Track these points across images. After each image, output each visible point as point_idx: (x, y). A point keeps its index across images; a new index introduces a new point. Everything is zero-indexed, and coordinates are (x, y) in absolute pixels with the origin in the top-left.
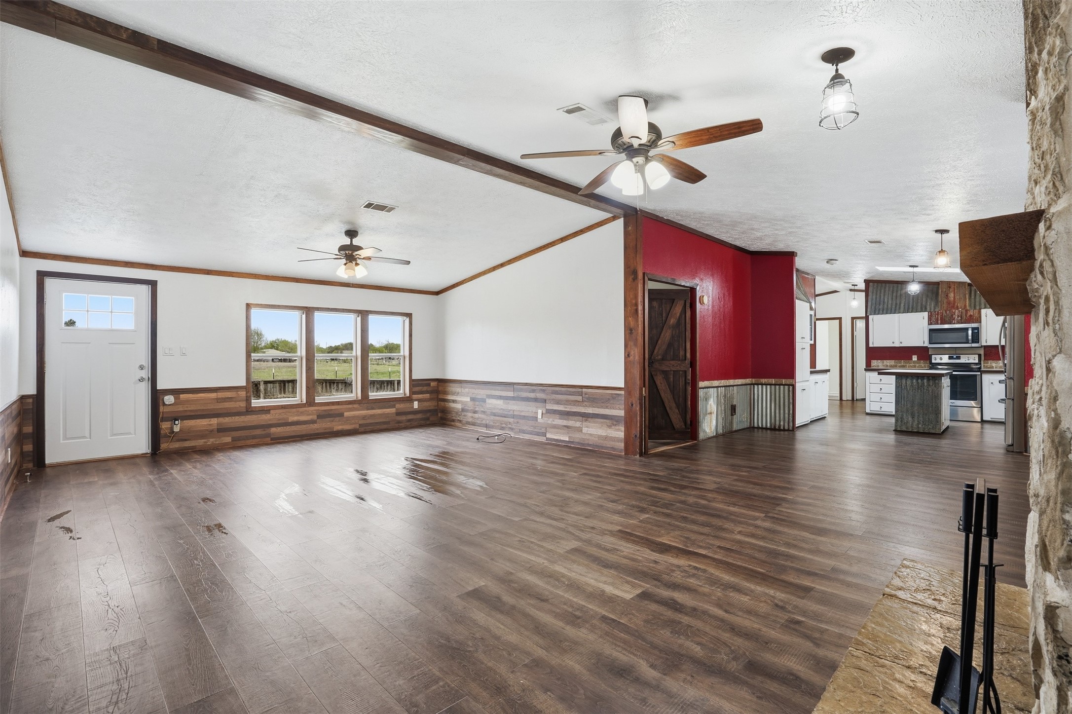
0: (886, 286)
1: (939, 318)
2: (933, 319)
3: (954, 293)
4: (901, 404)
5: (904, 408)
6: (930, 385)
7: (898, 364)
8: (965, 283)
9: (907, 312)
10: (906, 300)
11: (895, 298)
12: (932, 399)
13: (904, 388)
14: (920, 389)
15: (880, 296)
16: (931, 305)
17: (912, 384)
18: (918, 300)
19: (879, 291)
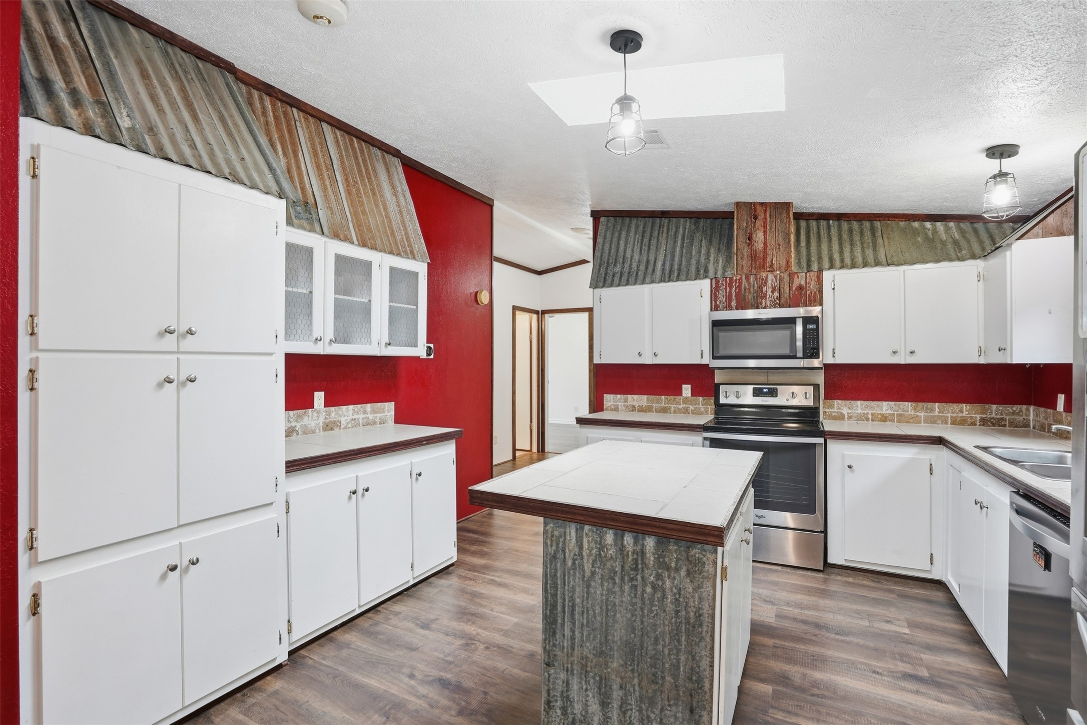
0: (630, 222)
1: (734, 294)
2: (721, 295)
3: (765, 232)
4: (564, 635)
5: (572, 656)
6: (668, 568)
7: (654, 405)
8: (787, 205)
9: (667, 279)
10: (669, 250)
11: (646, 249)
12: (677, 634)
13: (574, 563)
14: (632, 579)
15: (618, 244)
16: (717, 263)
17: (600, 554)
18: (691, 253)
19: (616, 234)
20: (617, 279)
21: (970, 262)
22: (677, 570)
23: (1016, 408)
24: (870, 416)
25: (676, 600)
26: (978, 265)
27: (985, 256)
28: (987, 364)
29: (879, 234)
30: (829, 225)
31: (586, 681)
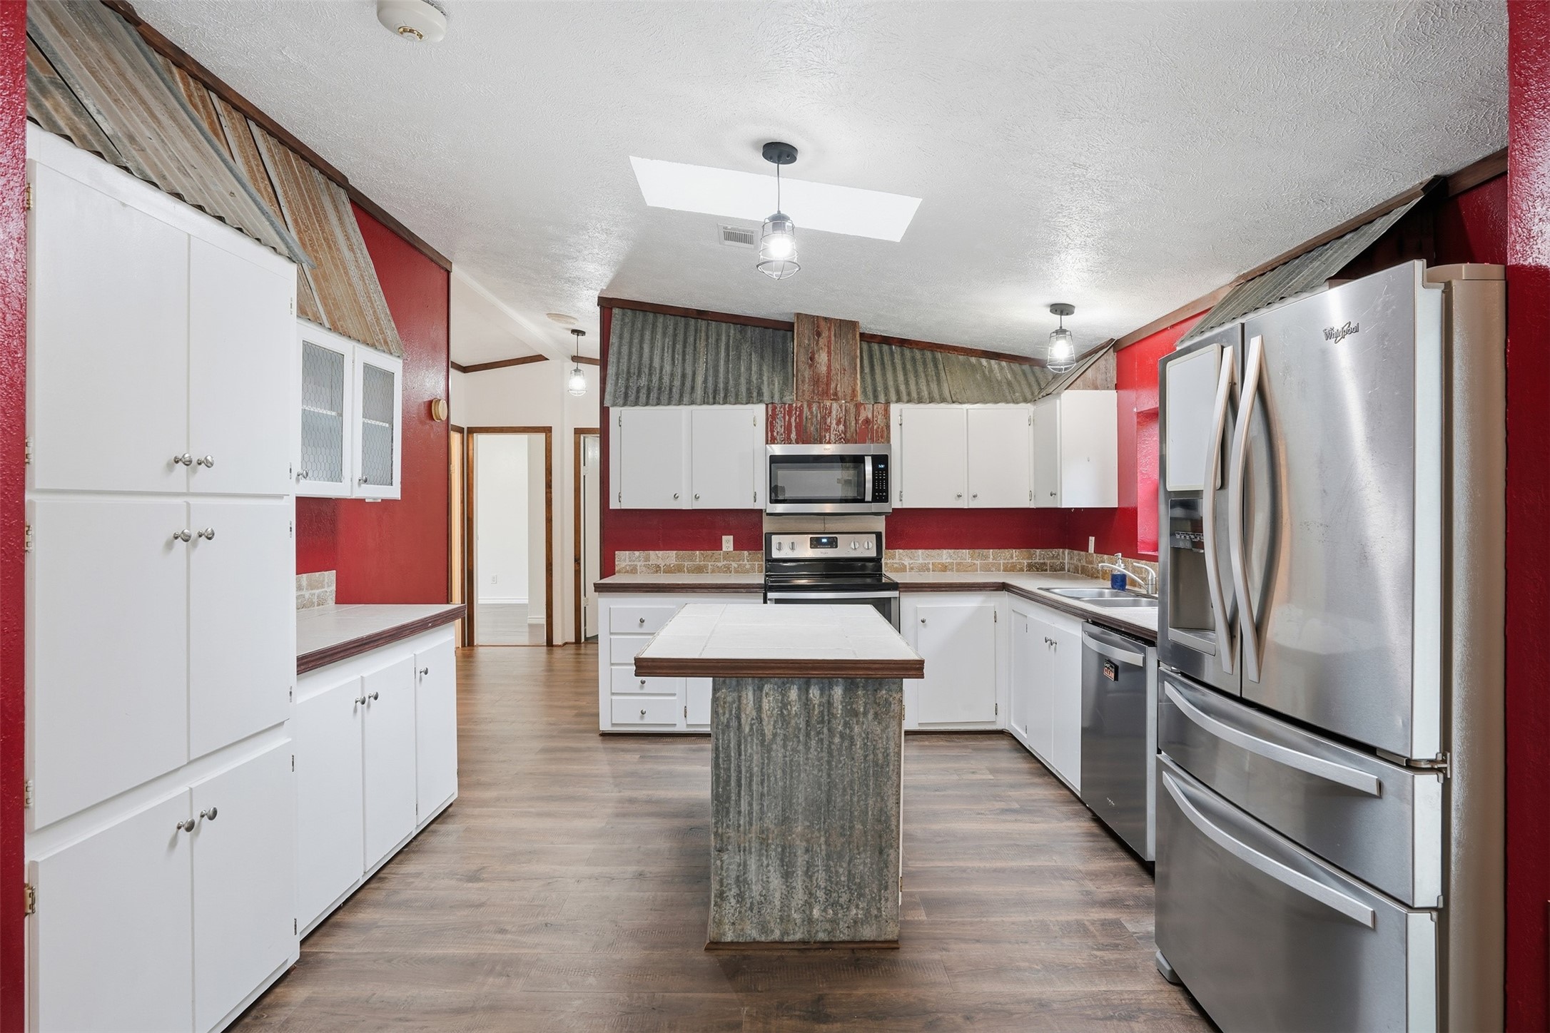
0: (655, 318)
1: (794, 424)
3: (829, 353)
4: (739, 812)
5: (750, 833)
6: (856, 714)
7: (686, 564)
8: (853, 325)
9: (711, 400)
10: (710, 363)
11: (680, 359)
12: (865, 779)
13: (751, 729)
14: (819, 733)
15: (641, 348)
16: (772, 384)
17: (782, 712)
18: (739, 369)
19: (637, 334)
20: (643, 397)
21: (1023, 405)
22: (865, 714)
23: (1055, 551)
24: (931, 566)
25: (865, 744)
26: (1025, 410)
27: (1033, 400)
28: (1037, 509)
29: (941, 367)
30: (891, 349)
31: (767, 856)
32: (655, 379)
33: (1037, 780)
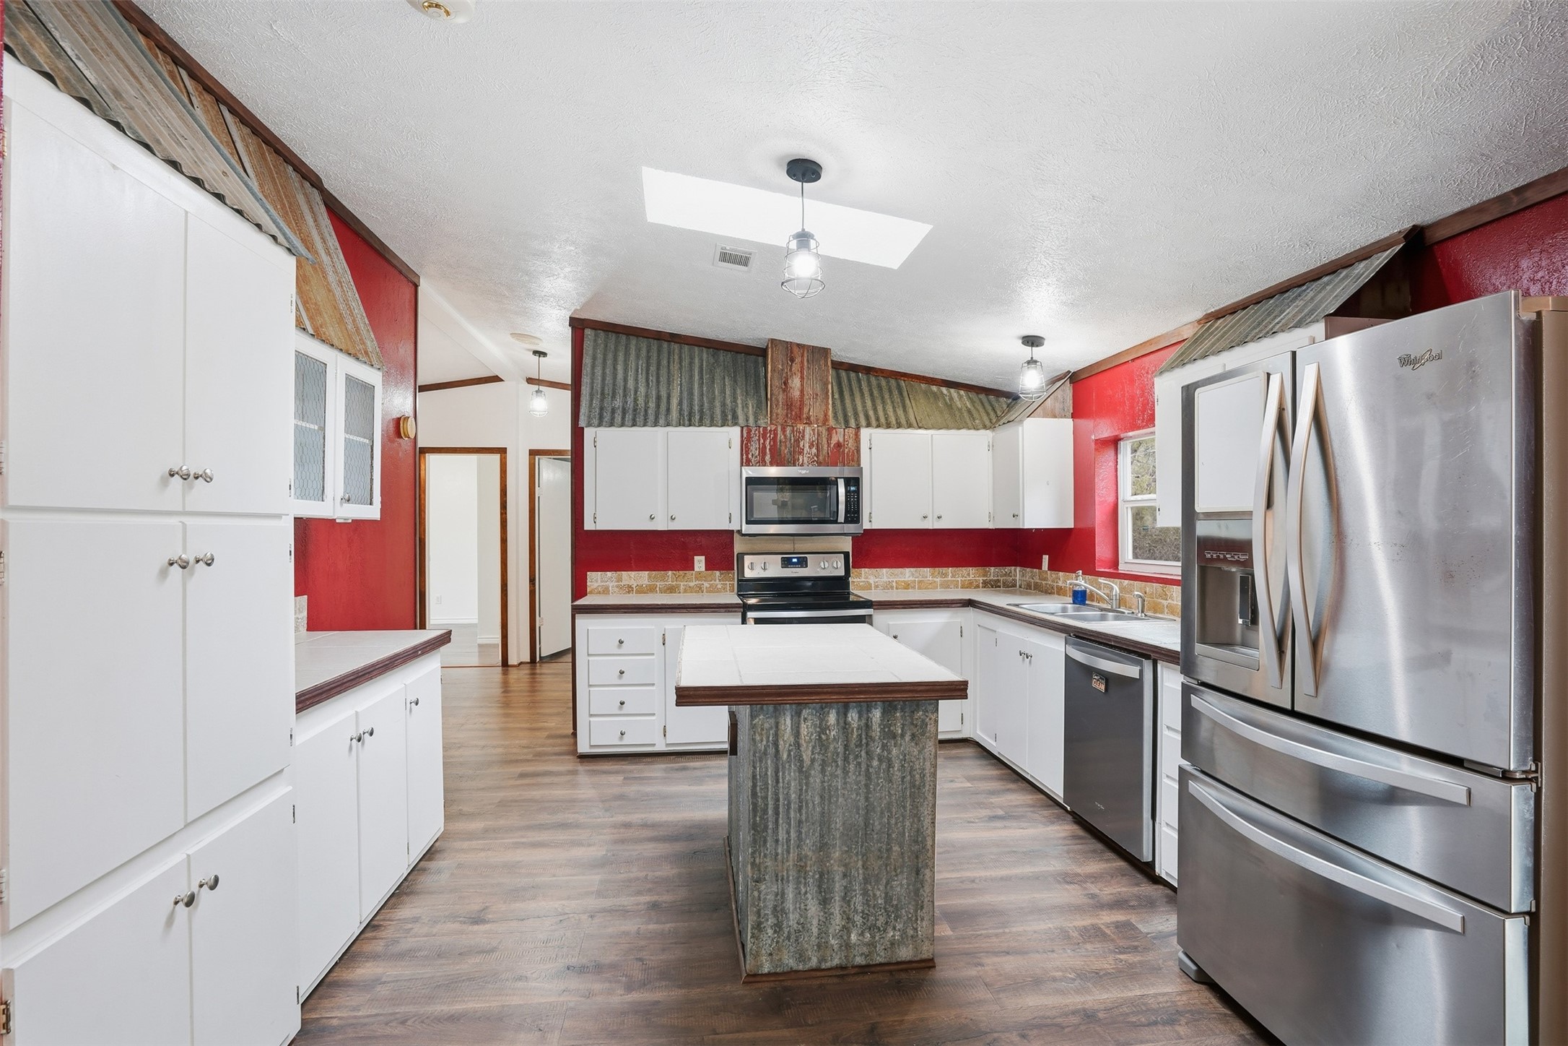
0: (628, 340)
1: (768, 447)
2: (754, 449)
3: (802, 378)
4: (777, 841)
5: (787, 861)
6: (894, 736)
7: (658, 584)
8: (825, 352)
9: (687, 422)
10: (685, 388)
11: (654, 381)
12: (903, 801)
13: (789, 755)
14: (856, 757)
15: (615, 369)
16: (747, 409)
17: (820, 737)
18: (714, 393)
19: (610, 356)
20: (618, 418)
21: (983, 432)
22: (903, 736)
23: (1007, 569)
24: (894, 584)
25: (903, 766)
26: (985, 436)
27: (991, 426)
28: (996, 529)
29: (905, 394)
30: (858, 377)
31: (805, 884)
32: (630, 400)
33: (1012, 786)
